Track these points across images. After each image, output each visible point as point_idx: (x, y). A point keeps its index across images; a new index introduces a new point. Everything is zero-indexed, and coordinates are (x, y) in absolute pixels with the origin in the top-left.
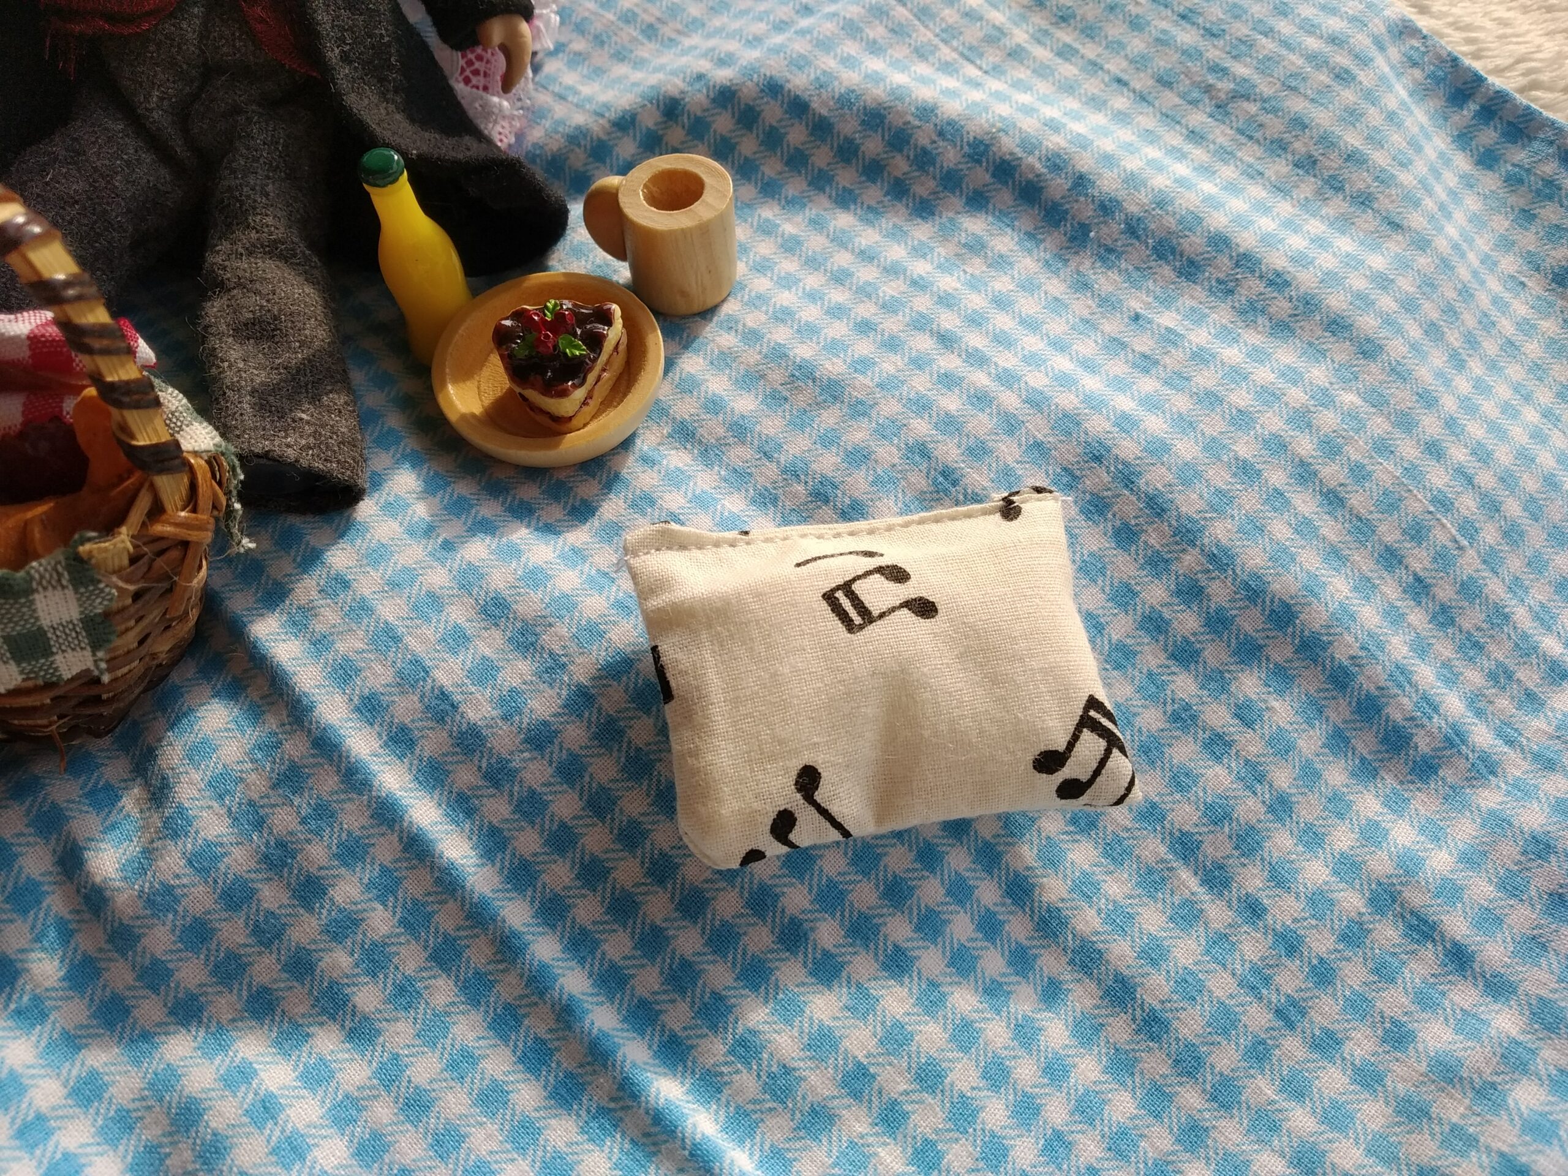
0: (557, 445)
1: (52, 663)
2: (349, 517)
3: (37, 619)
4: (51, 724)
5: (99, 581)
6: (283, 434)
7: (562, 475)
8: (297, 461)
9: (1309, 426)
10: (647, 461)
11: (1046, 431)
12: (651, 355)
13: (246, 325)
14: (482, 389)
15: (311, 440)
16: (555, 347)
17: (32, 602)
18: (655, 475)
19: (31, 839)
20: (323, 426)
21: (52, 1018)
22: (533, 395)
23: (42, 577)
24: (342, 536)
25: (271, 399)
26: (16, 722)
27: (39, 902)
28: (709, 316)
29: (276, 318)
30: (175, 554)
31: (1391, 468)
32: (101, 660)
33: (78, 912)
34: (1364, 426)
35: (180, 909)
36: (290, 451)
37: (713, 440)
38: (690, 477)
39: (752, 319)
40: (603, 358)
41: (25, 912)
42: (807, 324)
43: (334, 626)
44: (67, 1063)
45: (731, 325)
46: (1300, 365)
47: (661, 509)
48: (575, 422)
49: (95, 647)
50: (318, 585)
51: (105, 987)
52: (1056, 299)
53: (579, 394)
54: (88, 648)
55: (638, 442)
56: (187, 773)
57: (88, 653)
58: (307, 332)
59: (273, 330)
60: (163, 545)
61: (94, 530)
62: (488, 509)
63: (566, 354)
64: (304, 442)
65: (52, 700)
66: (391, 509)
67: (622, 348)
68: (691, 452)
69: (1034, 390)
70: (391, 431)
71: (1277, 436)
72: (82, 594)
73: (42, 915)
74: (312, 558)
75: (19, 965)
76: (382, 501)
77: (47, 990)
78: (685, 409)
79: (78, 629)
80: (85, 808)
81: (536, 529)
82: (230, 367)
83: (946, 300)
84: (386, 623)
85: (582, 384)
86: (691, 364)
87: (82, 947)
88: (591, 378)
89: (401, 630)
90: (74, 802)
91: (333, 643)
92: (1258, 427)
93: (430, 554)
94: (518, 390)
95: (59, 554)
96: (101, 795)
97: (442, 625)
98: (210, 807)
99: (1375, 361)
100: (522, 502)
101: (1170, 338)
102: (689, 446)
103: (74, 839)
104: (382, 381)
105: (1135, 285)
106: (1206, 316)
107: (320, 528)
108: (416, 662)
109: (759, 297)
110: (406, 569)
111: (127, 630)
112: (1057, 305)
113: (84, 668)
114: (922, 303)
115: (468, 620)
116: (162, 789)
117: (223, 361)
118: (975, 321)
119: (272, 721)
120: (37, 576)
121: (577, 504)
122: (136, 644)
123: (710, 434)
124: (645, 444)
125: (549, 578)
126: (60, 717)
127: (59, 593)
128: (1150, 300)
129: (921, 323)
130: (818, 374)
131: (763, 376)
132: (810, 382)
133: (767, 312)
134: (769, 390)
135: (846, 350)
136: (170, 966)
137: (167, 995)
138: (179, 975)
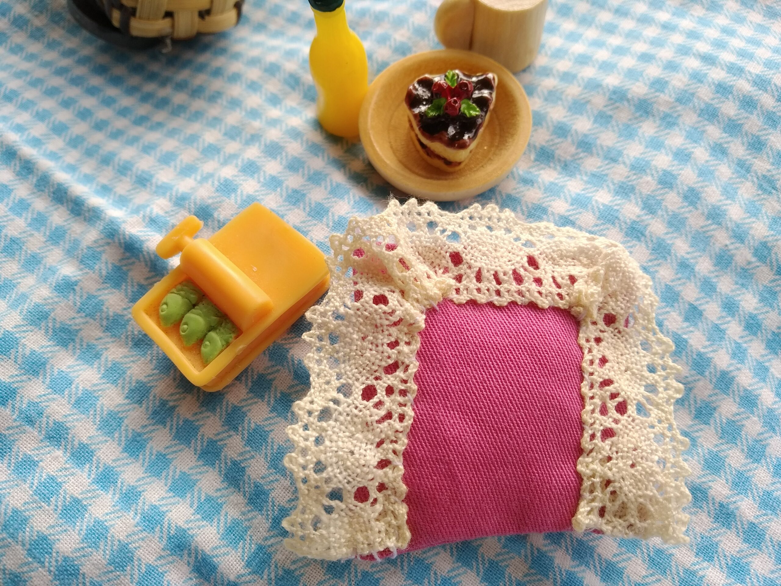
10: (525, 181)
28: (528, 70)
40: (489, 115)
63: (466, 114)
78: (541, 137)
80: (201, 523)
83: (693, 35)
85: (475, 137)
86: (534, 104)
90: (191, 522)
102: (552, 165)
109: (559, 50)
112: (763, 29)
116: (259, 495)
118: (720, 45)
123: (565, 153)
129: (684, 51)
130: (629, 96)
131: (588, 102)
132: (626, 103)
133: (570, 60)
134: (596, 112)
135: (642, 75)
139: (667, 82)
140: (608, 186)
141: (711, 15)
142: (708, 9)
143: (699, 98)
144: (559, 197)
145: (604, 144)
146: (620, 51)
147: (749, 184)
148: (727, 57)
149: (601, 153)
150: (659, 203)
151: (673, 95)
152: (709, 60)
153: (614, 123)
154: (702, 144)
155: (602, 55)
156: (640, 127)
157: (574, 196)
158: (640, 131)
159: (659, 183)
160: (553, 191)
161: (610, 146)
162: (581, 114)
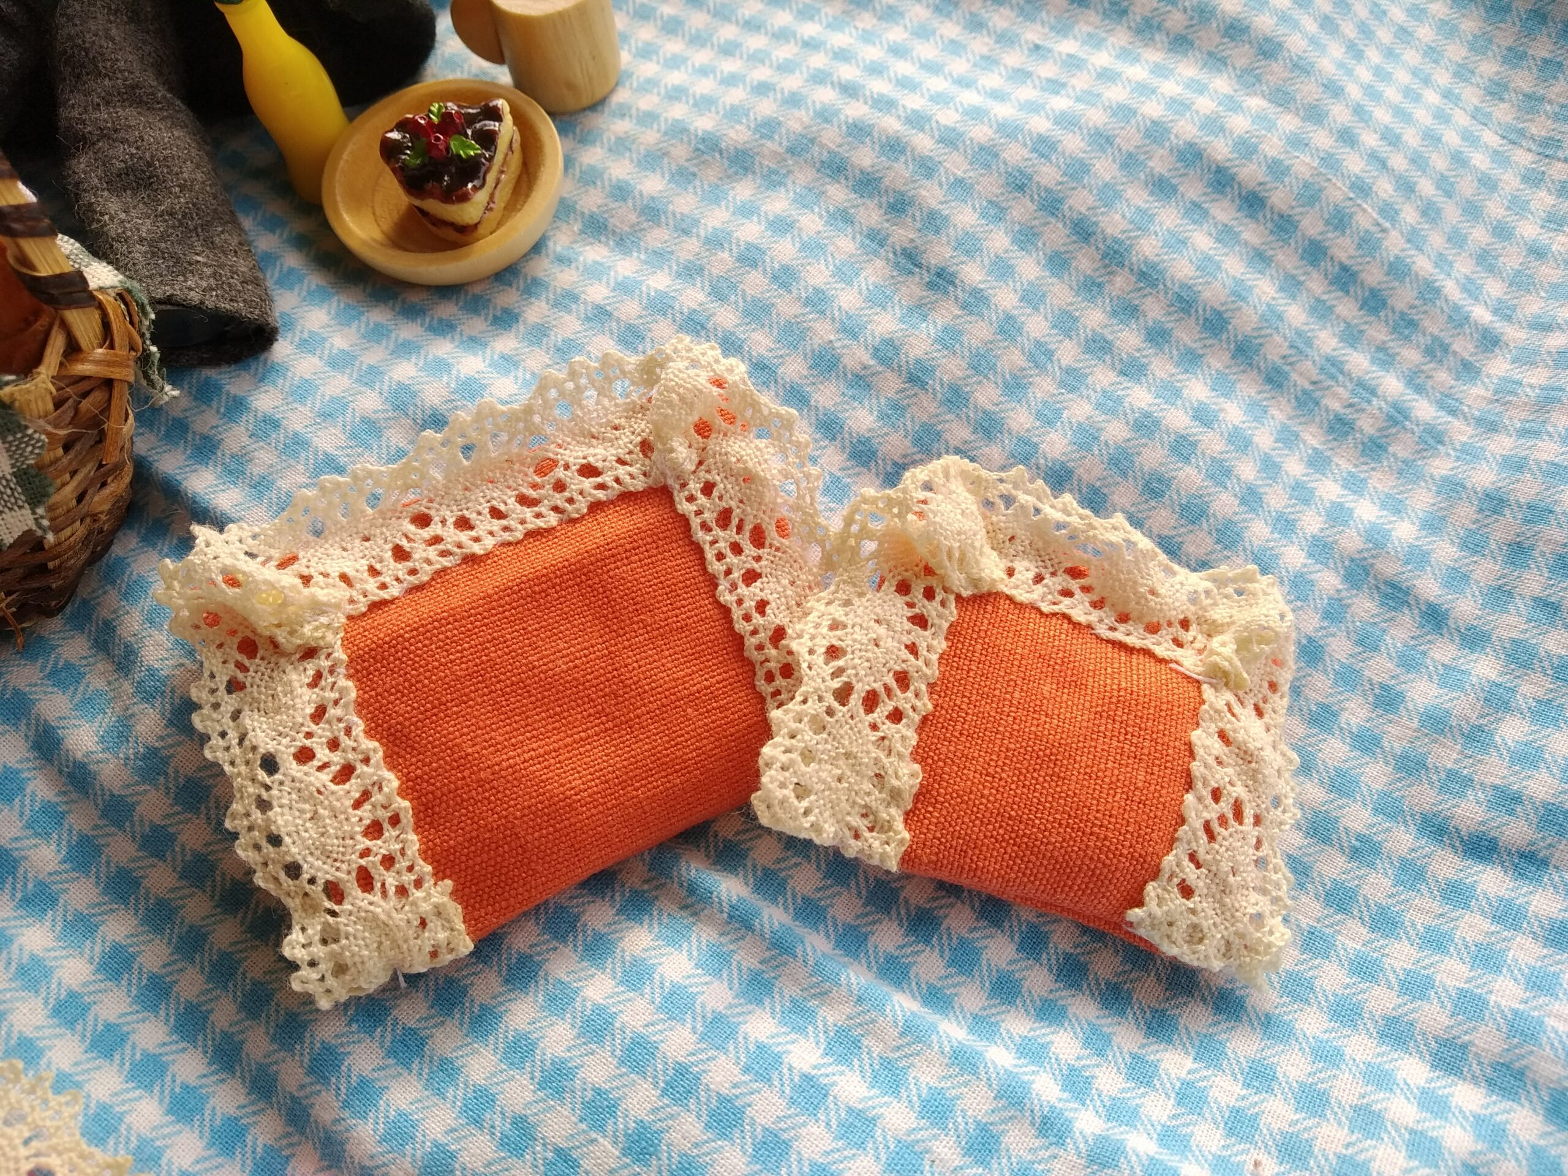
2: (266, 360)
5: (26, 427)
6: (181, 278)
7: (477, 289)
8: (202, 303)
9: (1222, 129)
10: (563, 260)
11: (966, 167)
12: (548, 150)
13: (119, 175)
15: (212, 282)
16: (448, 148)
18: (573, 272)
20: (222, 266)
21: (62, 901)
22: (433, 206)
24: (262, 380)
25: (163, 245)
27: (21, 789)
28: (599, 108)
29: (150, 164)
30: (98, 396)
31: (1308, 160)
32: (42, 517)
33: (65, 793)
34: (1275, 124)
35: (170, 771)
36: (192, 293)
37: (627, 229)
38: (609, 267)
39: (646, 103)
40: (499, 157)
42: (702, 97)
43: (271, 466)
44: (88, 942)
45: (623, 112)
46: (1203, 76)
47: (585, 303)
48: (481, 230)
49: (33, 503)
50: (247, 429)
51: (108, 863)
52: (952, 42)
53: (481, 197)
54: (26, 506)
55: (551, 244)
56: (150, 636)
57: (27, 511)
58: (185, 175)
59: (150, 178)
60: (85, 386)
62: (408, 331)
63: (459, 156)
64: (204, 284)
66: (308, 345)
67: (516, 146)
68: (607, 244)
69: (947, 128)
70: (291, 271)
71: (1191, 145)
72: (11, 443)
73: (27, 802)
74: (238, 406)
75: (15, 854)
76: (297, 339)
77: (50, 874)
78: (591, 201)
79: (12, 485)
80: (50, 689)
81: (462, 342)
82: (112, 218)
83: (842, 55)
84: (325, 453)
85: (483, 185)
86: (592, 156)
87: (76, 828)
88: (491, 178)
89: (343, 460)
90: (36, 685)
91: (273, 482)
92: (1172, 137)
93: (357, 381)
94: (417, 202)
96: (63, 675)
97: (384, 451)
99: (1276, 60)
100: (441, 320)
101: (1073, 63)
102: (603, 239)
103: (45, 721)
104: (272, 224)
105: (1029, 17)
106: (1105, 40)
107: (239, 376)
109: (649, 81)
110: (333, 399)
111: (64, 485)
112: (955, 47)
113: (26, 528)
114: (818, 61)
116: (127, 657)
117: (102, 215)
118: (875, 70)
121: (499, 314)
122: (74, 502)
123: (622, 222)
124: (559, 243)
128: (1047, 30)
129: (820, 78)
130: (723, 145)
131: (666, 154)
132: (717, 156)
133: (659, 94)
134: (674, 168)
135: (747, 115)
136: (171, 830)
137: (174, 859)
138: (182, 838)
139: (779, 124)
140: (670, 267)
141: (884, 25)
142: (880, 18)
143: (822, 146)
144: (600, 280)
145: (678, 210)
146: (731, 80)
147: (879, 263)
148: (878, 86)
149: (671, 222)
150: (734, 287)
151: (785, 143)
152: (849, 90)
153: (698, 183)
154: (817, 210)
155: (705, 86)
156: (733, 188)
157: (620, 279)
158: (731, 193)
159: (738, 260)
160: (595, 272)
161: (686, 212)
162: (654, 170)
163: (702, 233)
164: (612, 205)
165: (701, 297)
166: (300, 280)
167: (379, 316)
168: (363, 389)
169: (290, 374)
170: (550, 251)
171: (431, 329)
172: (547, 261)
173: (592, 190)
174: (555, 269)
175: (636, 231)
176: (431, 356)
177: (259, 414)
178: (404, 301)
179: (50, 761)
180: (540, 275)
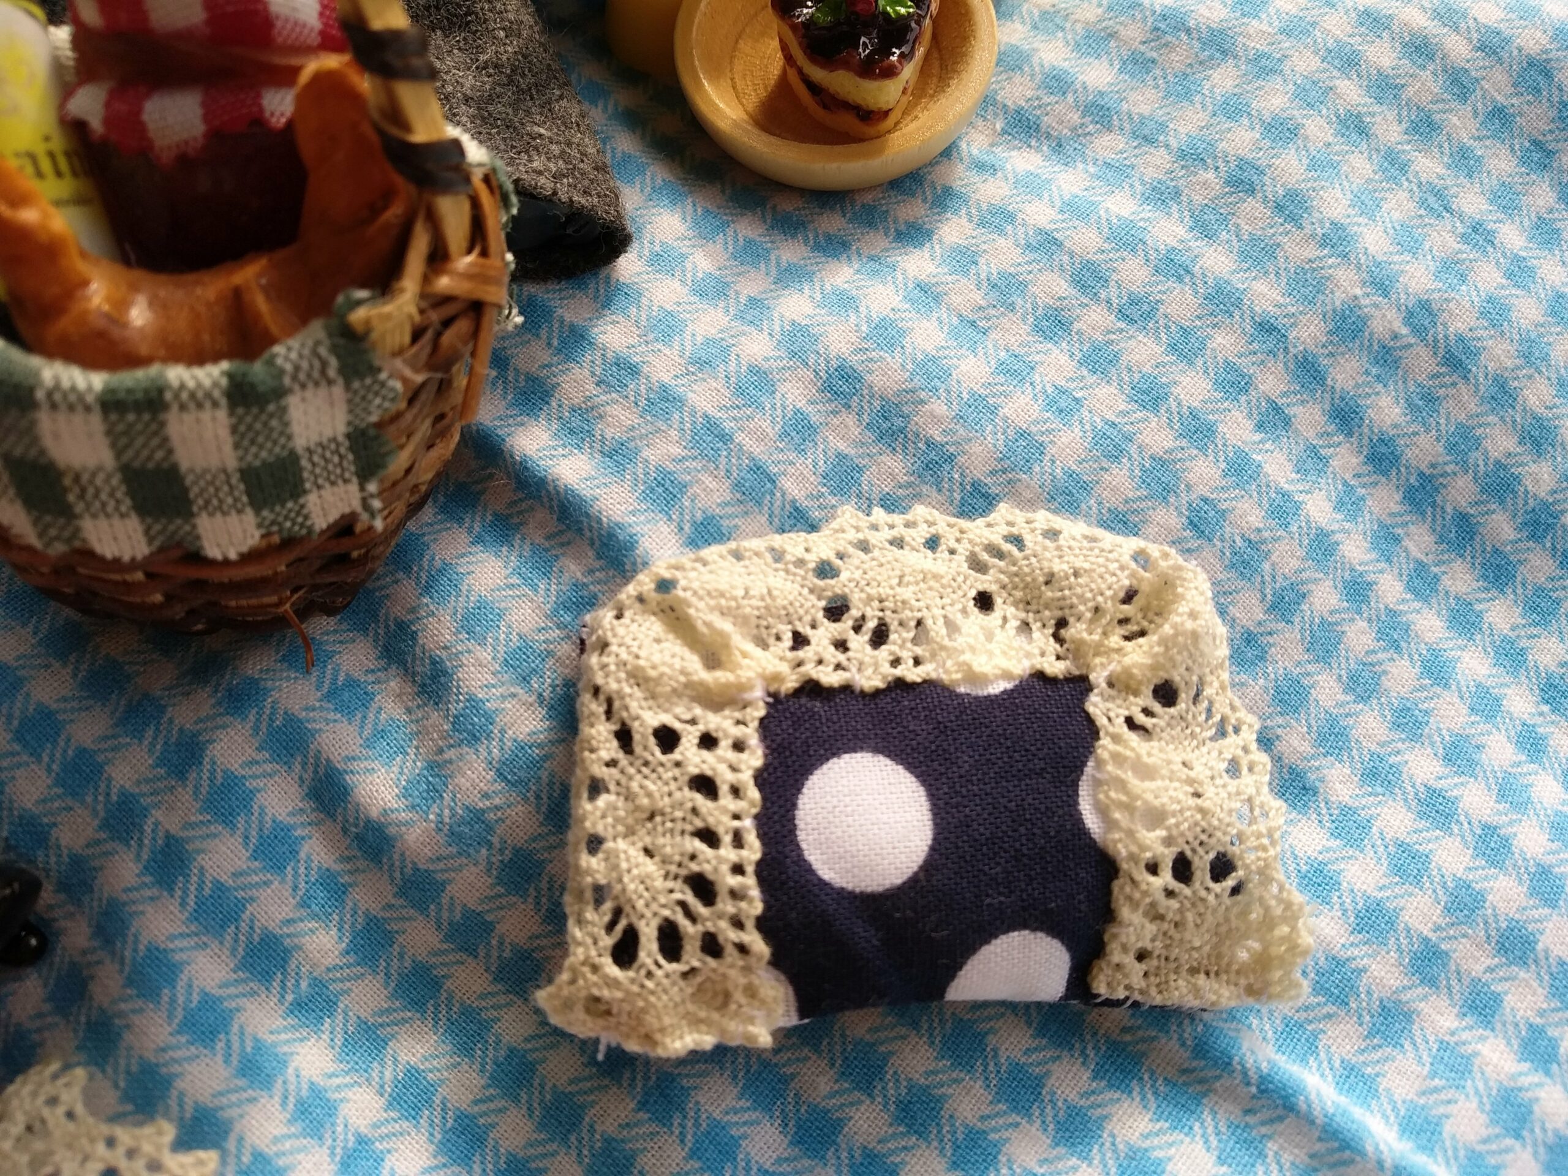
0: (880, 151)
1: (302, 506)
2: (608, 278)
3: (290, 438)
4: (280, 603)
5: (379, 370)
6: (525, 157)
7: (868, 198)
8: (553, 193)
10: (981, 167)
11: (1508, 90)
14: (739, 88)
16: (877, 3)
17: (284, 410)
18: (1001, 183)
19: (268, 768)
20: (568, 144)
21: (342, 1005)
22: (841, 81)
23: (297, 368)
24: (607, 304)
26: (233, 603)
27: (294, 853)
30: (462, 326)
32: (372, 496)
33: (348, 859)
35: (495, 840)
37: (1066, 131)
38: (1049, 181)
41: (280, 868)
43: (632, 428)
44: (375, 1064)
47: (1024, 225)
48: (892, 120)
49: (364, 476)
50: (593, 374)
51: (401, 956)
53: (907, 73)
54: (355, 480)
55: (963, 145)
56: (469, 651)
57: (354, 487)
60: (449, 310)
61: (363, 286)
62: (790, 252)
63: (887, 14)
64: (553, 167)
65: (287, 566)
66: (661, 262)
68: (1038, 150)
69: (1488, 28)
70: (627, 158)
72: (356, 392)
73: (302, 870)
74: (576, 339)
75: (287, 942)
76: (646, 253)
77: (328, 969)
79: (343, 450)
80: (331, 716)
81: (863, 266)
84: (705, 415)
87: (363, 907)
89: (728, 426)
90: (314, 710)
91: (637, 451)
93: (736, 317)
95: (317, 330)
96: (346, 695)
97: (779, 413)
98: (513, 695)
100: (829, 238)
103: (328, 760)
107: (573, 297)
108: (757, 468)
110: (709, 342)
113: (347, 510)
115: (811, 402)
116: (434, 678)
119: (573, 567)
120: (288, 367)
121: (902, 228)
124: (976, 145)
125: (902, 333)
126: (295, 591)
127: (323, 391)
130: (1192, 24)
131: (1113, 35)
132: (1184, 37)
134: (1125, 53)
136: (489, 918)
137: (488, 956)
138: (501, 929)
140: (1133, 187)
143: (1325, 31)
144: (1040, 197)
145: (1135, 110)
147: (1402, 195)
149: (1127, 126)
150: (1224, 220)
151: (1276, 23)
153: (1158, 72)
156: (1208, 78)
157: (1067, 197)
158: (1207, 85)
159: (1228, 183)
160: (1030, 185)
161: (1146, 114)
162: (1098, 57)
163: (1174, 143)
164: (1046, 99)
165: (1181, 231)
166: (641, 171)
167: (748, 229)
168: (745, 328)
169: (644, 300)
170: (964, 154)
171: (817, 247)
172: (961, 167)
173: (1017, 79)
174: (974, 177)
175: (1078, 133)
176: (828, 286)
177: (610, 355)
178: (774, 208)
179: (332, 816)
180: (957, 185)
